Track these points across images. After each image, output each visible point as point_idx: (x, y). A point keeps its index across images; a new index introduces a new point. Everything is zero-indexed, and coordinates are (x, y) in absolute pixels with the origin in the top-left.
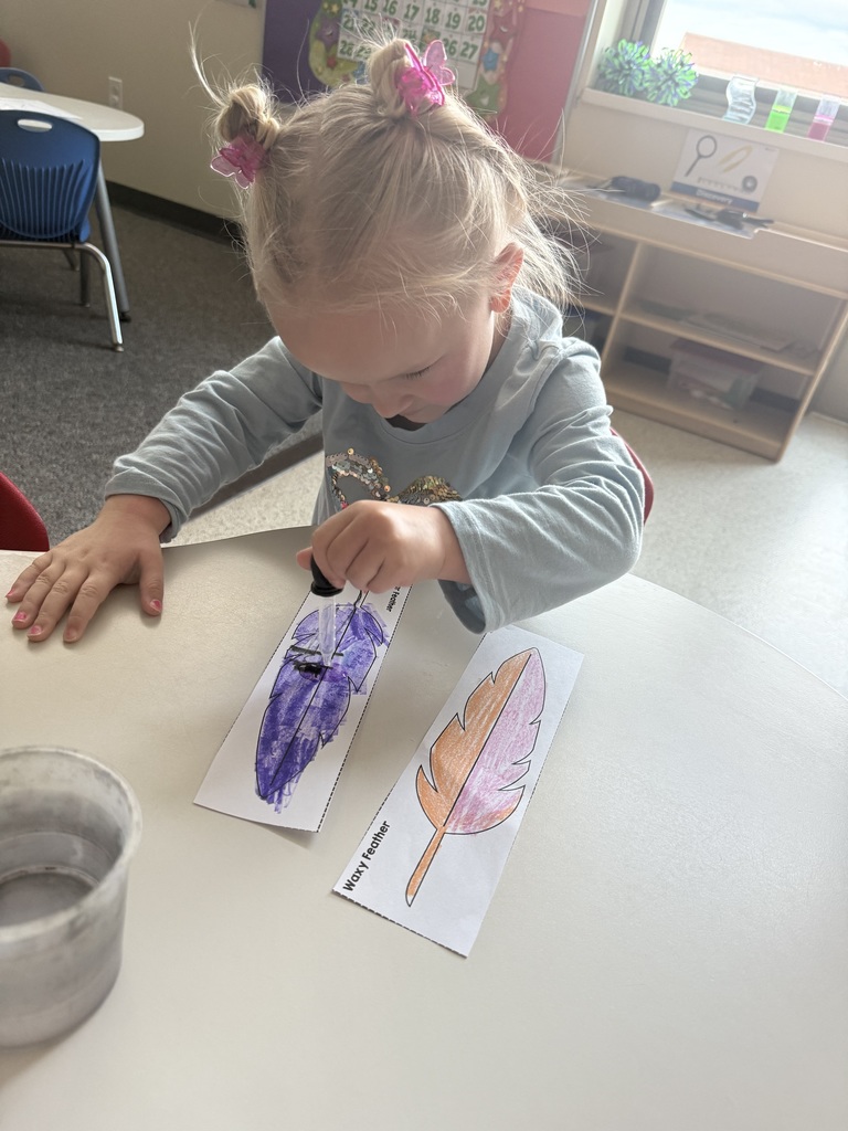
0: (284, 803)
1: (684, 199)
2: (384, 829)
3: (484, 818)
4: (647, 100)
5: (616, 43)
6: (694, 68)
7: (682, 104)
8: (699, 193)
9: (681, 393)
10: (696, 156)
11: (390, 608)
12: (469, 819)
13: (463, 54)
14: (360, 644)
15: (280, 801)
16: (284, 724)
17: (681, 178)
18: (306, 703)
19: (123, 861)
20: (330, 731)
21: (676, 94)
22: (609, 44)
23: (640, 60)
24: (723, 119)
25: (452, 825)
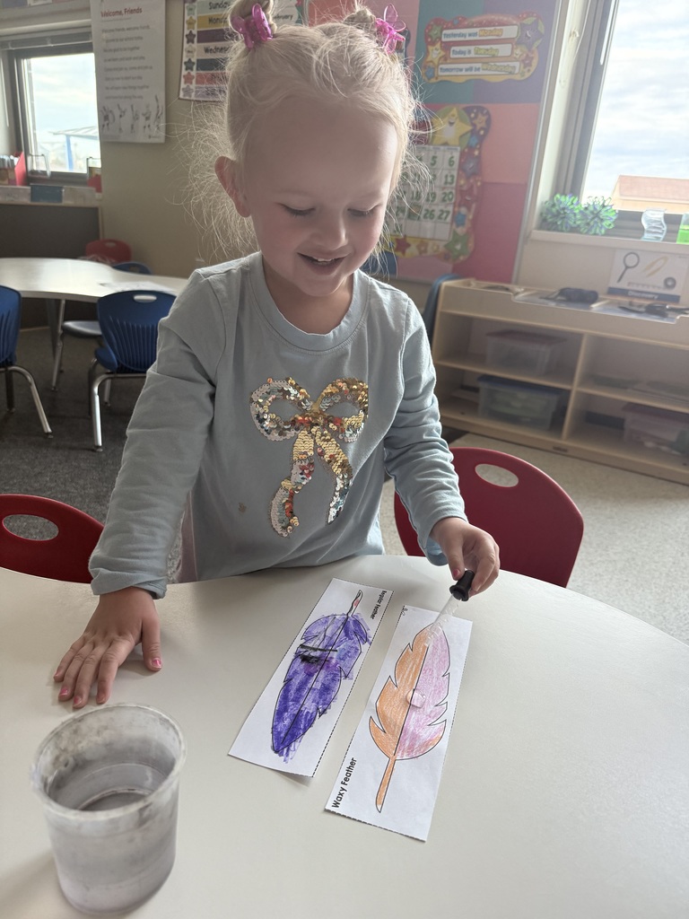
0: (290, 756)
1: (619, 298)
2: (353, 763)
3: (421, 746)
4: (581, 233)
5: (552, 197)
6: (614, 208)
7: (608, 233)
8: (631, 293)
9: (636, 444)
10: (624, 268)
11: (373, 616)
12: (411, 748)
13: (440, 217)
14: (350, 643)
15: (287, 755)
16: (293, 700)
17: (614, 284)
18: (309, 686)
19: (174, 773)
20: (325, 706)
21: (602, 227)
22: (547, 198)
23: (572, 207)
24: (642, 240)
25: (400, 754)
